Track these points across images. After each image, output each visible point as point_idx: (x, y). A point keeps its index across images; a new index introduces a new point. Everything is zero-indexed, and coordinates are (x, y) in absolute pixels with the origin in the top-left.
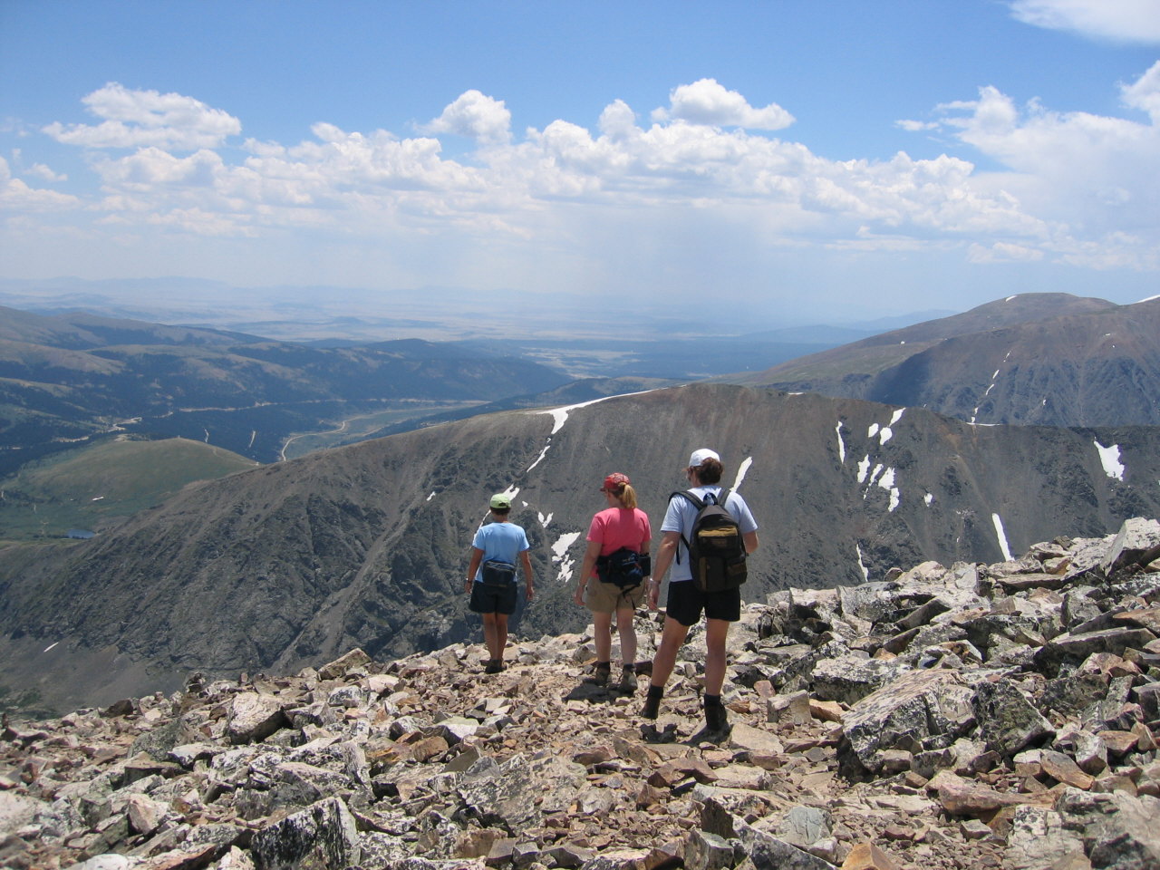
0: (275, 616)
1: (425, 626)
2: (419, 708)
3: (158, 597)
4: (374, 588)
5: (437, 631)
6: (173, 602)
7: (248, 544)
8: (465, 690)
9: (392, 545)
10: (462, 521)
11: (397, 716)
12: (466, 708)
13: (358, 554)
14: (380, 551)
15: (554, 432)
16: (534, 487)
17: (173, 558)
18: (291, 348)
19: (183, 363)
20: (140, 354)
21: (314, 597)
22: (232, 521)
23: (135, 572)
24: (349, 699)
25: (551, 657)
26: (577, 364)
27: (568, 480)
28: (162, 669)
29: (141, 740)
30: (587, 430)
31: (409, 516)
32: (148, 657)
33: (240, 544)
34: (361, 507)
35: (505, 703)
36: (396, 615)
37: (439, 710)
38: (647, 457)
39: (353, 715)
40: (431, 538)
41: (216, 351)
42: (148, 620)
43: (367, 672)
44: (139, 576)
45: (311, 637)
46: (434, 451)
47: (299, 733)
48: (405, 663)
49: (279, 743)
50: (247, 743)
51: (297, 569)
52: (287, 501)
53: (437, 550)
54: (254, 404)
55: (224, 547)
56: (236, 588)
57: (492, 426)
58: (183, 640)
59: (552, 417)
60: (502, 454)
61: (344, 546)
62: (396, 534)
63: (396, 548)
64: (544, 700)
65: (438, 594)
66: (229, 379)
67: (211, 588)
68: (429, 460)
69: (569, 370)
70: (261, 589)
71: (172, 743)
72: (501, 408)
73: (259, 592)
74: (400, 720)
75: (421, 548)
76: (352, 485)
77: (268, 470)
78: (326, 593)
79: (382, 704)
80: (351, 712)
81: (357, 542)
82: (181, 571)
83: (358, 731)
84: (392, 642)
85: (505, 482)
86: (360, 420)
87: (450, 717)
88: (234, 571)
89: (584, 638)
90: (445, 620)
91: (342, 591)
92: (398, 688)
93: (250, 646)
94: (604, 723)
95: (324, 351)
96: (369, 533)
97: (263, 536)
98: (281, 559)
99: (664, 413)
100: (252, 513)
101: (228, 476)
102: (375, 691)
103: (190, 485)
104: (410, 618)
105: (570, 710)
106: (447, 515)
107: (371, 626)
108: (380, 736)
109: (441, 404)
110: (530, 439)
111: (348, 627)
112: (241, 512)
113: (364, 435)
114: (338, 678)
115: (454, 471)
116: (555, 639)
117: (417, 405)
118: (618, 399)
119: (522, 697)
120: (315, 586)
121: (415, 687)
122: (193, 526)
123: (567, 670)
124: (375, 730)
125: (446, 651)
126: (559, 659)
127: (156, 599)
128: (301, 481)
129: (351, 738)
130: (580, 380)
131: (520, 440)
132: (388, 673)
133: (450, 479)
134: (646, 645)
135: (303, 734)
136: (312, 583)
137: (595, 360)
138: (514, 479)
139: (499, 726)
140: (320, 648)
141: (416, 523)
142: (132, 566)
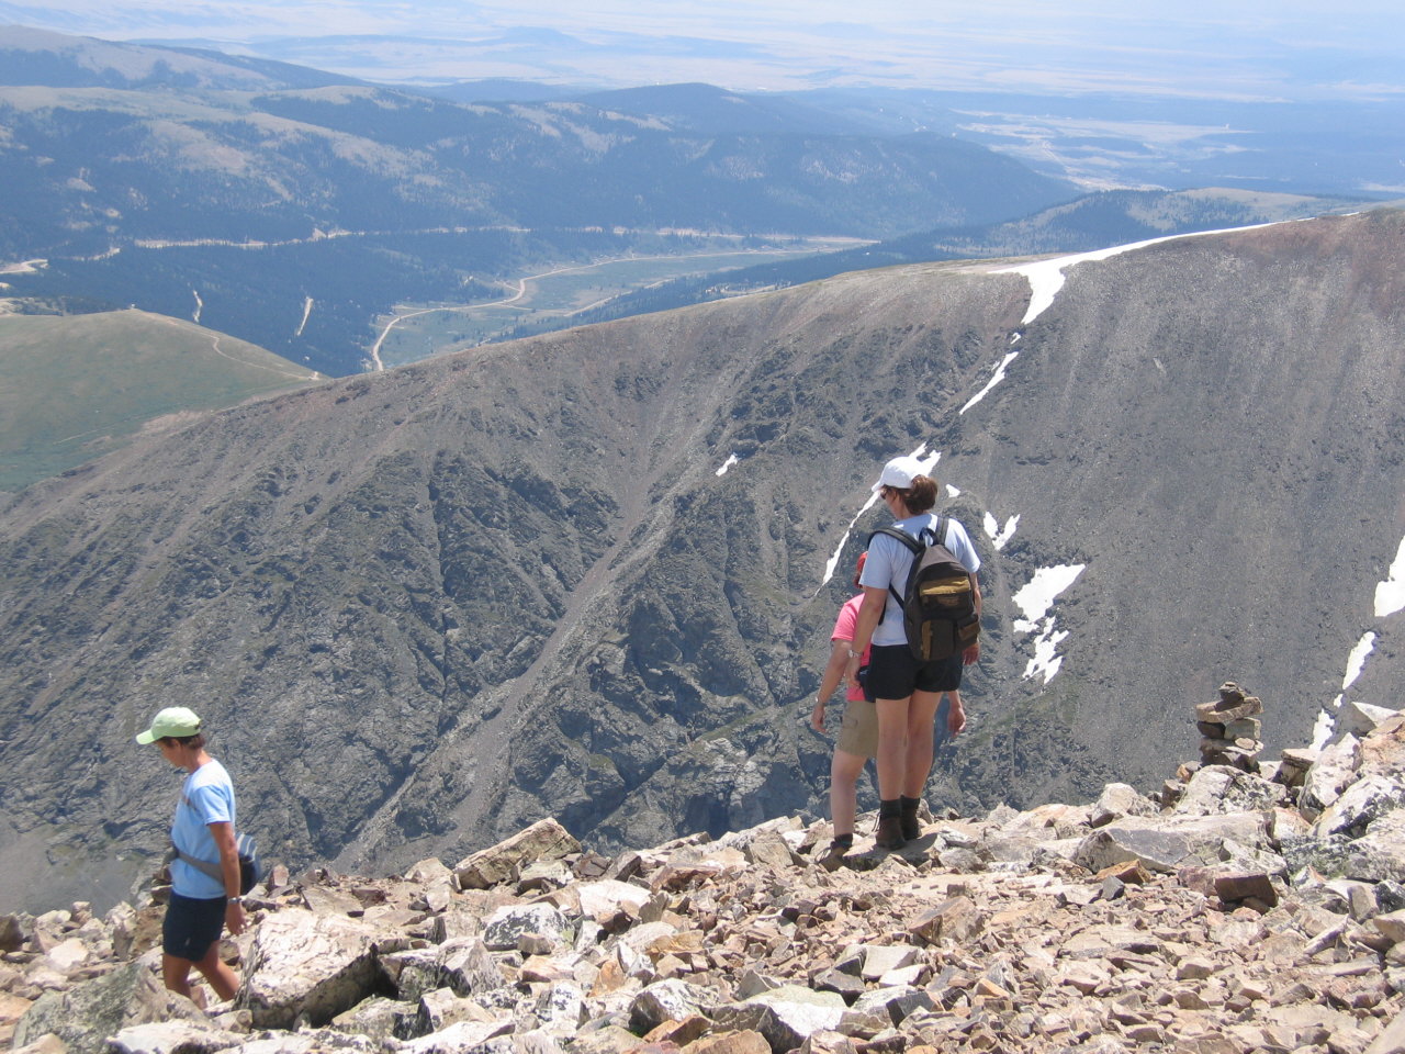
0: (349, 739)
1: (701, 775)
2: (700, 962)
3: (78, 684)
4: (583, 680)
5: (731, 787)
6: (112, 697)
7: (288, 565)
8: (812, 924)
9: (632, 578)
10: (798, 527)
11: (646, 979)
12: (814, 966)
13: (549, 597)
14: (602, 593)
15: (1028, 319)
16: (976, 452)
17: (114, 592)
18: (399, 100)
19: (144, 131)
20: (44, 110)
21: (442, 697)
22: (253, 511)
23: (26, 623)
24: (530, 935)
25: (1016, 857)
26: (1090, 155)
27: (1060, 436)
28: (83, 852)
29: (46, 1008)
30: (1110, 317)
31: (672, 512)
32: (53, 821)
33: (272, 566)
34: (558, 486)
35: (911, 960)
36: (635, 745)
37: (748, 968)
38: (1254, 388)
39: (542, 972)
40: (723, 566)
41: (224, 106)
42: (54, 736)
43: (570, 874)
44: (36, 633)
45: (433, 791)
46: (737, 356)
47: (414, 1009)
48: (663, 858)
49: (365, 1030)
50: (289, 1026)
51: (403, 629)
52: (384, 465)
53: (735, 594)
54: (310, 234)
55: (235, 571)
56: (259, 668)
57: (878, 301)
58: (134, 787)
59: (1024, 282)
60: (900, 370)
61: (515, 577)
62: (638, 554)
63: (639, 587)
64: (1003, 957)
65: (736, 699)
66: (253, 173)
67: (200, 666)
68: (724, 377)
69: (1069, 170)
70: (318, 674)
71: (117, 1017)
72: (900, 256)
73: (314, 681)
74: (655, 989)
75: (698, 588)
76: (540, 431)
77: (338, 393)
78: (470, 689)
79: (609, 949)
80: (535, 964)
81: (547, 569)
82: (133, 623)
83: (555, 1009)
84: (622, 809)
85: (906, 437)
86: (562, 277)
87: (776, 986)
88: (255, 629)
89: (1096, 816)
90: (750, 765)
91: (509, 684)
92: (650, 913)
93: (290, 807)
94: (1149, 1017)
95: (480, 110)
96: (576, 550)
97: (324, 548)
98: (367, 603)
99: (1301, 281)
100: (301, 492)
101: (246, 403)
102: (593, 918)
103: (156, 422)
104: (668, 755)
105: (1067, 983)
106: (763, 511)
107: (575, 770)
108: (606, 1024)
109: (756, 244)
110: (968, 335)
111: (518, 772)
112: (273, 490)
113: (570, 314)
114: (501, 886)
115: (783, 407)
116: (1024, 816)
117: (698, 244)
118: (1187, 244)
119: (949, 947)
120: (446, 671)
121: (691, 914)
122: (160, 520)
123: (1059, 887)
124: (594, 1009)
125: (762, 832)
126: (1040, 861)
127: (73, 689)
128: (418, 420)
129: (538, 1027)
130: (1098, 193)
131: (944, 337)
132: (622, 877)
133: (774, 425)
134: (1254, 838)
135: (423, 1011)
136: (437, 664)
137: (1136, 146)
138: (927, 430)
139: (896, 1012)
140: (454, 817)
141: (689, 530)
142: (19, 609)
